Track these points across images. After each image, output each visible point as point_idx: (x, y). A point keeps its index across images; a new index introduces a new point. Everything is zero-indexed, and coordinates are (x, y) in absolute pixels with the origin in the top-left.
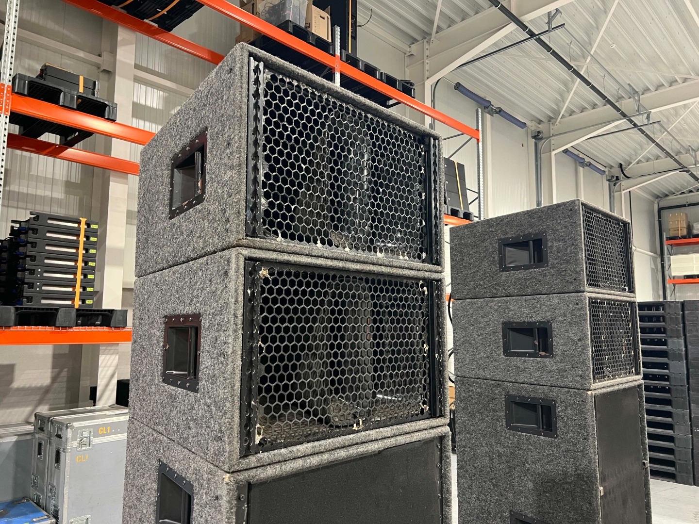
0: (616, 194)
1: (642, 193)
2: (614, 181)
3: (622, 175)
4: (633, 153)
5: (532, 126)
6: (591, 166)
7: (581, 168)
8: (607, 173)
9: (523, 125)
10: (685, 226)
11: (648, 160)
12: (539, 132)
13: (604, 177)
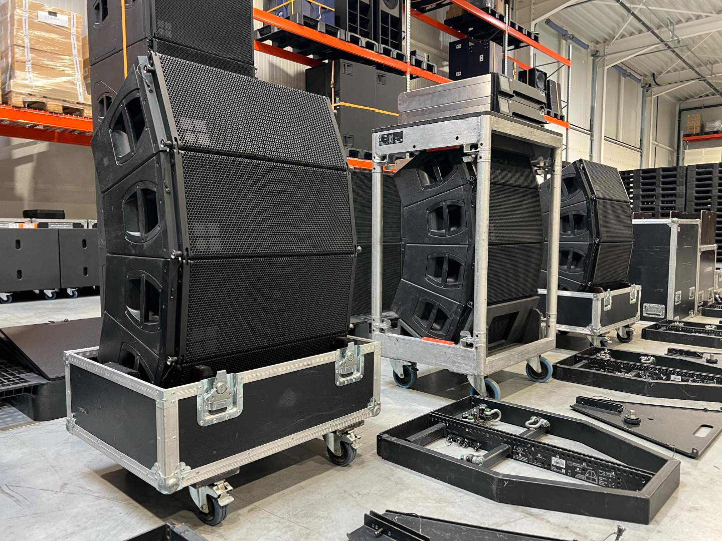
0: (648, 98)
1: (668, 98)
2: (647, 87)
3: (654, 83)
4: (665, 65)
5: (592, 46)
6: (631, 76)
7: (623, 78)
8: (642, 81)
9: (586, 47)
10: (699, 125)
11: (675, 70)
12: (597, 51)
13: (640, 84)
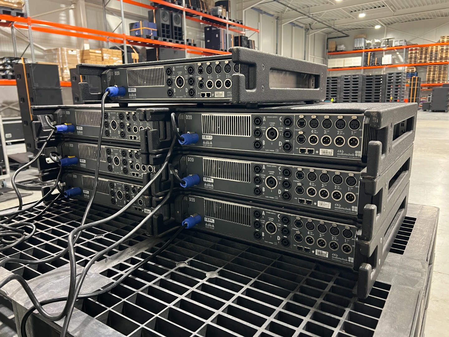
0: (307, 36)
1: (320, 34)
2: (307, 30)
3: (310, 28)
5: (276, 15)
7: (294, 27)
8: (304, 27)
9: (272, 16)
10: (334, 46)
12: (278, 17)
13: (303, 29)
